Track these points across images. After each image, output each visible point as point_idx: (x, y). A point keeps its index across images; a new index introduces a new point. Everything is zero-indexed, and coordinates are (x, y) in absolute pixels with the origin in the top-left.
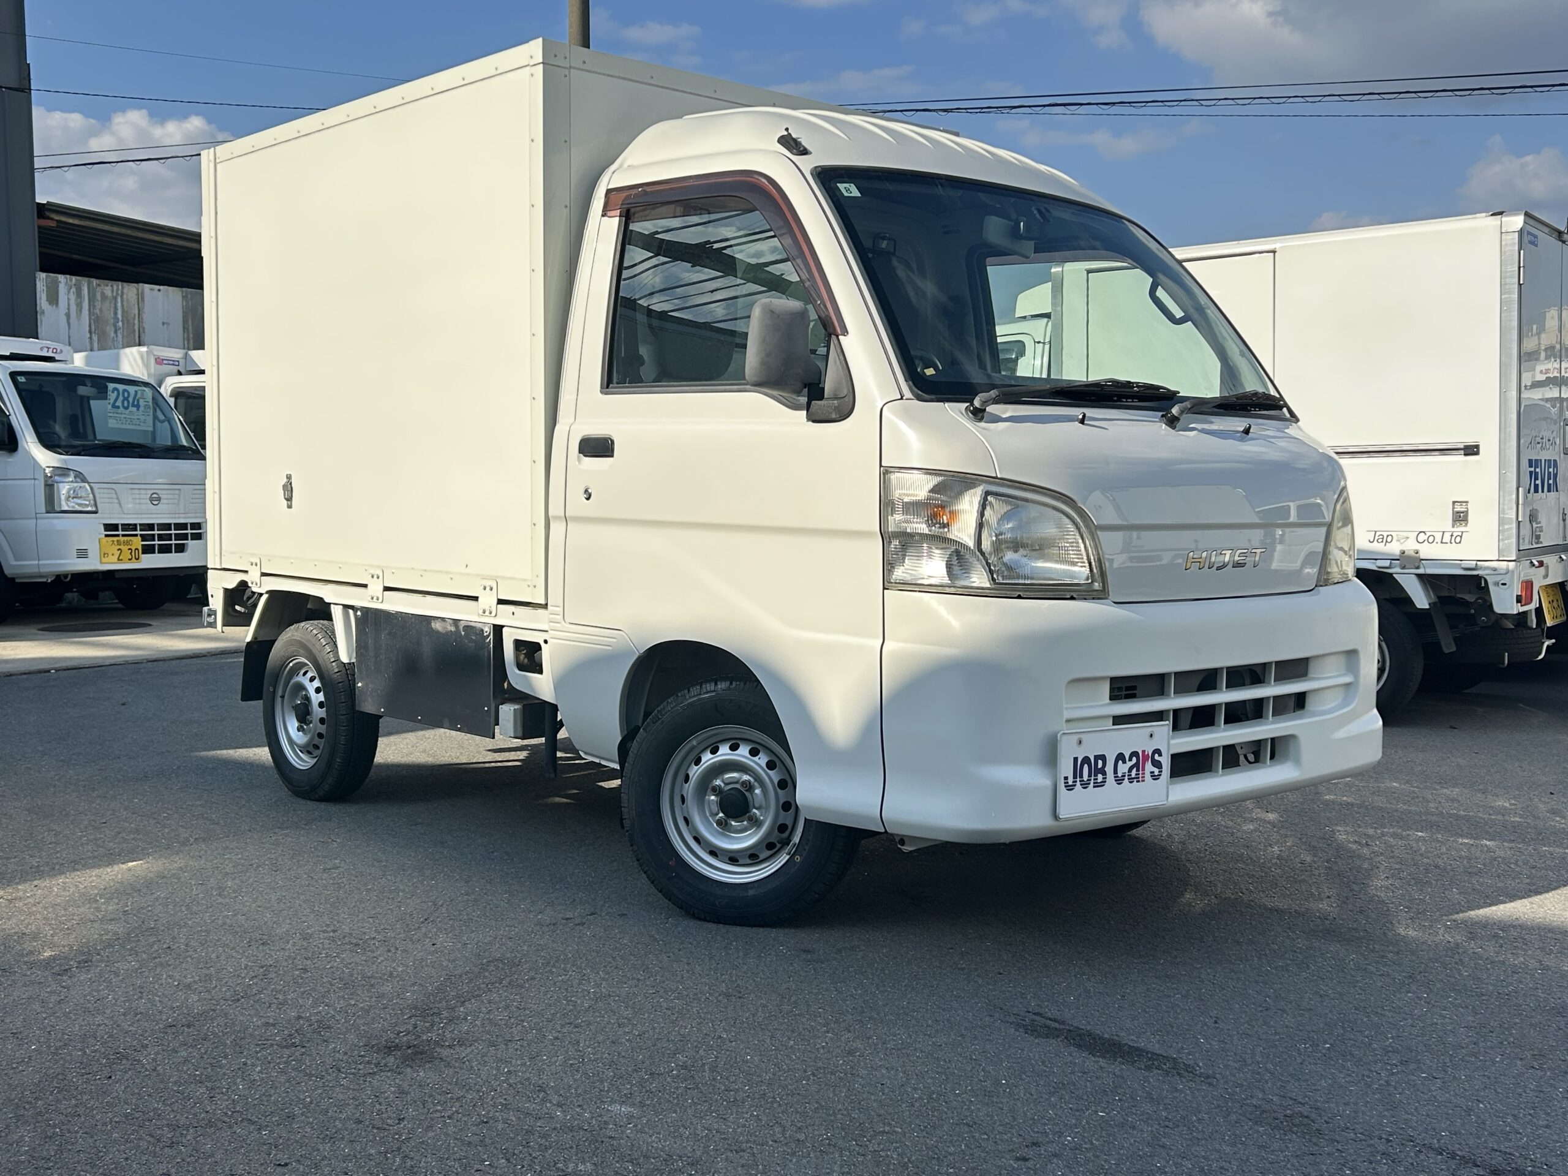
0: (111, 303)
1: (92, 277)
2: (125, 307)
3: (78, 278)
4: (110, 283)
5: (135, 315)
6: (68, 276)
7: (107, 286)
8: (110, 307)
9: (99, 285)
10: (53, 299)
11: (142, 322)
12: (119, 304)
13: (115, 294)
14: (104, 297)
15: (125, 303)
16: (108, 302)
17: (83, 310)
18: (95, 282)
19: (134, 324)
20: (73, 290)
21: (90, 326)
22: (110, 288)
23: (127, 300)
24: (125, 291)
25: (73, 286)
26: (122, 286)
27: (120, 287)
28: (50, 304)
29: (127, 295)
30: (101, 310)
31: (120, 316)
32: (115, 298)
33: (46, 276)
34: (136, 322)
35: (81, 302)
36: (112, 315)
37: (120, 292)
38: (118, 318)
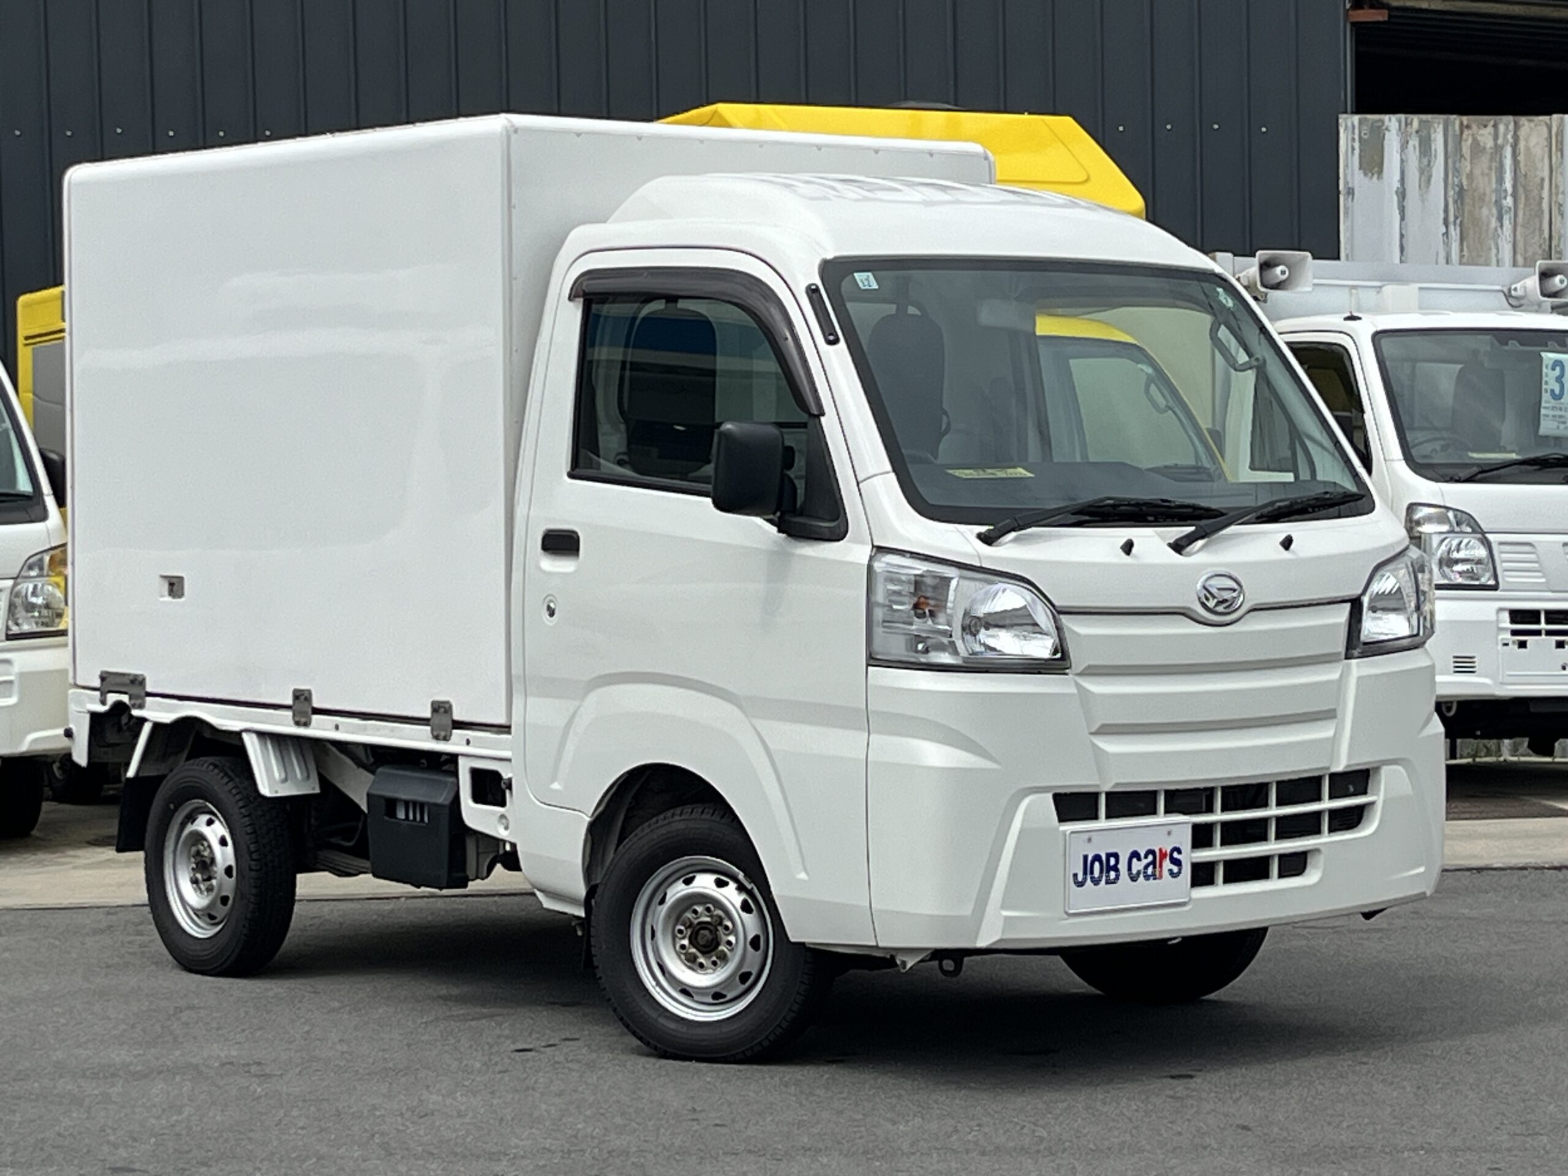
0: (1491, 160)
1: (1452, 113)
2: (1522, 165)
3: (1424, 117)
4: (1491, 120)
5: (1543, 180)
6: (1402, 116)
7: (1485, 126)
8: (1490, 168)
9: (1468, 127)
10: (1373, 163)
11: (1557, 194)
12: (1508, 162)
13: (1500, 141)
14: (1477, 149)
15: (1521, 158)
16: (1484, 162)
17: (1433, 180)
18: (1455, 120)
19: (1541, 198)
20: (1414, 142)
21: (1446, 210)
22: (1490, 129)
23: (1528, 149)
24: (1522, 133)
25: (1414, 134)
26: (1516, 123)
27: (1511, 127)
28: (1365, 174)
29: (1527, 140)
30: (1470, 176)
31: (1508, 185)
32: (1498, 149)
33: (1360, 122)
34: (1545, 194)
35: (1429, 165)
36: (1494, 185)
37: (1509, 137)
38: (1506, 191)
